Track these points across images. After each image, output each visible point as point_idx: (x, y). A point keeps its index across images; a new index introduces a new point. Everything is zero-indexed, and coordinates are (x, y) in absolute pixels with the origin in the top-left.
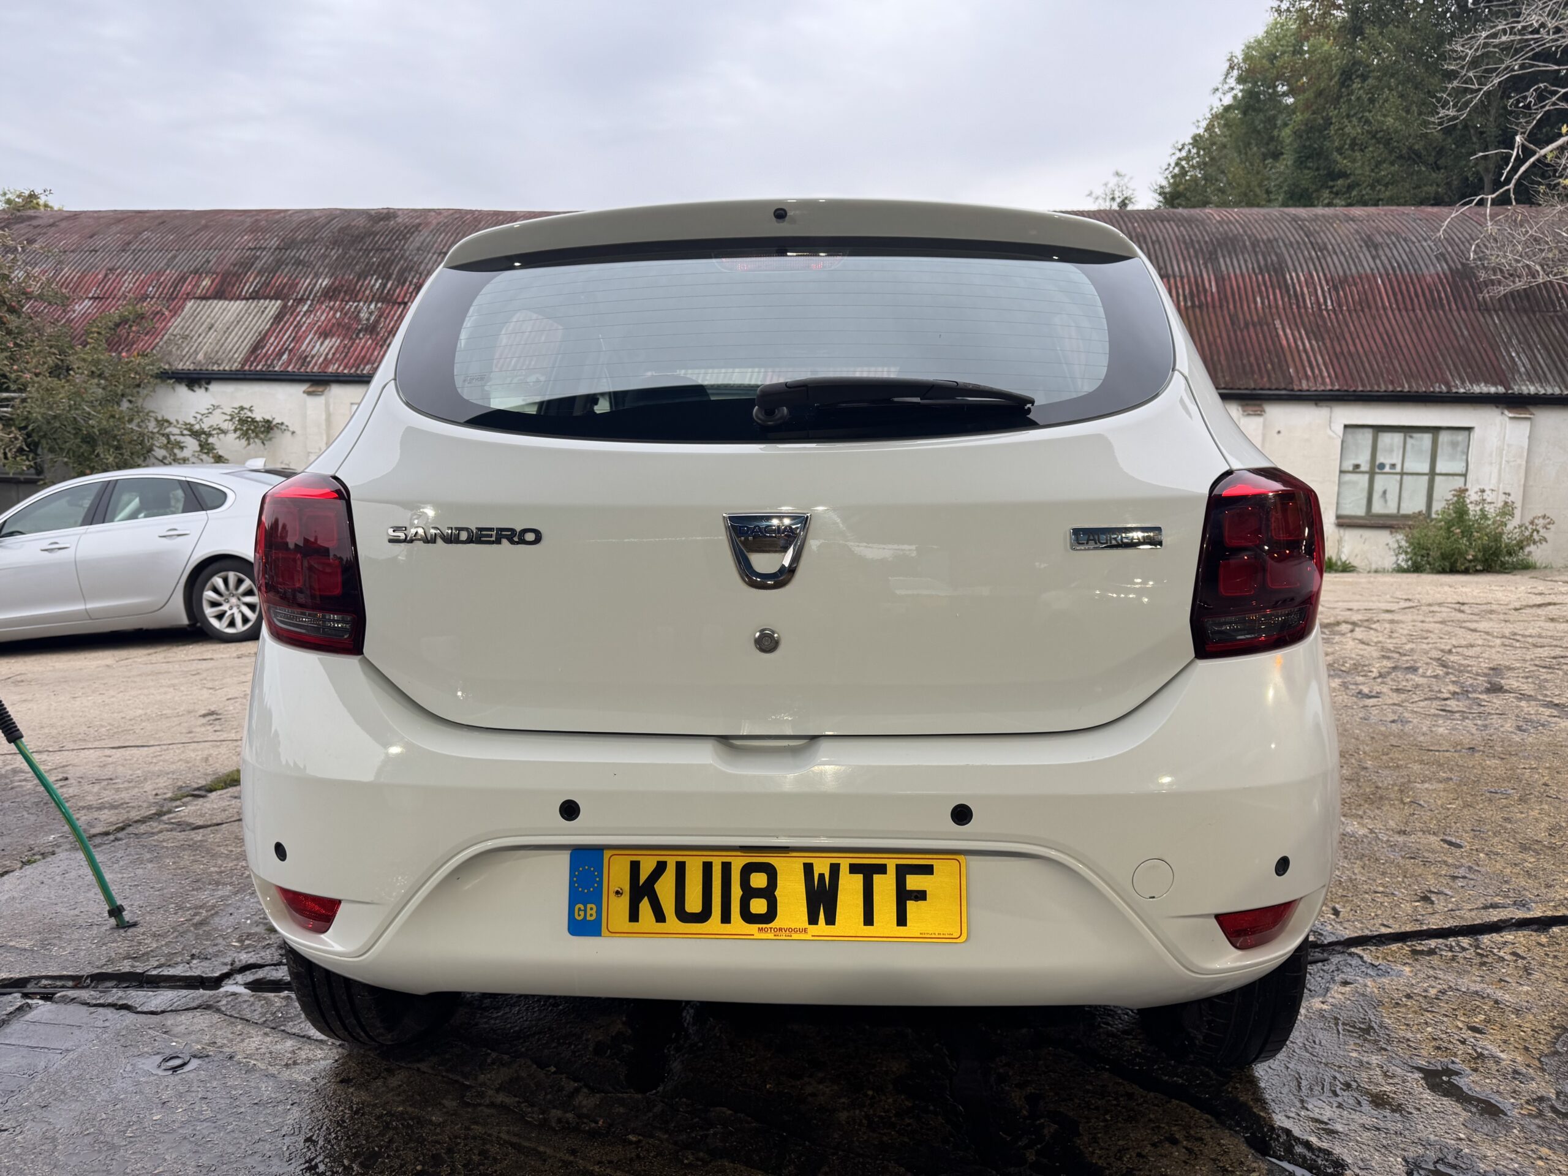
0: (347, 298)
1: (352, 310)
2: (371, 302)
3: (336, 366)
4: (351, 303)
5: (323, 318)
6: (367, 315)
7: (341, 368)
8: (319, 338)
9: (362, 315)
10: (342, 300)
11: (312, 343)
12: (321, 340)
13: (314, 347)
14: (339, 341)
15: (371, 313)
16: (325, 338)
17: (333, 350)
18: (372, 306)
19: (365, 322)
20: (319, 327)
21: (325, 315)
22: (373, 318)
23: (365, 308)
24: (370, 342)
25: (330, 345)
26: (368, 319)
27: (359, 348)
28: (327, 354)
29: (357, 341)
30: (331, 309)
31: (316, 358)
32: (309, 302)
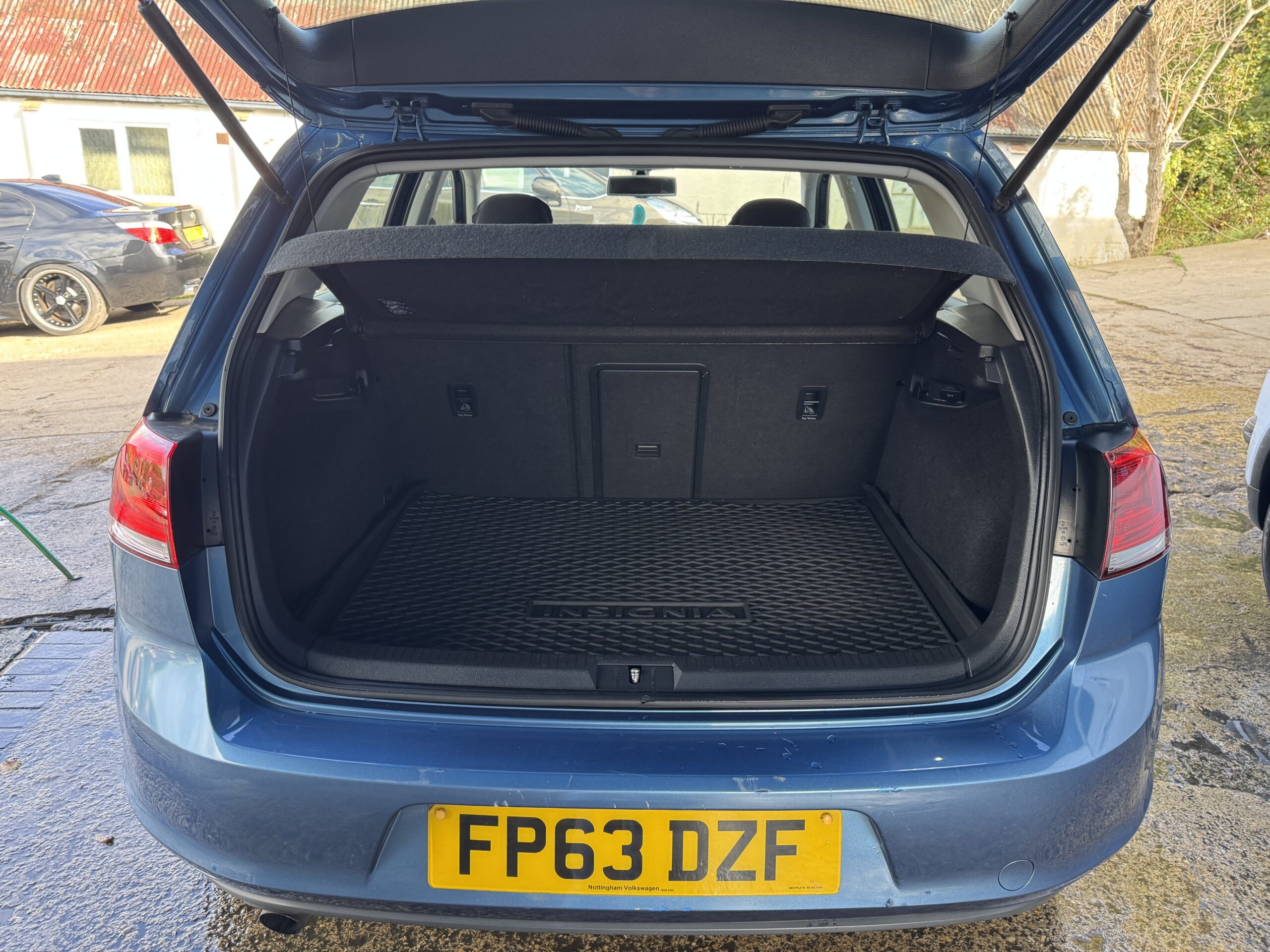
0: (48, 14)
1: (55, 26)
2: (73, 19)
3: (49, 83)
4: (52, 19)
5: (27, 34)
6: (71, 33)
7: (54, 85)
8: (26, 54)
9: (65, 32)
10: (43, 16)
11: (20, 60)
12: (29, 56)
13: (23, 63)
14: (47, 58)
15: (75, 31)
16: (33, 54)
17: (43, 67)
18: (75, 23)
19: (69, 39)
20: (25, 43)
21: (28, 31)
22: (76, 36)
23: (68, 26)
24: (78, 60)
25: (40, 61)
26: (73, 37)
27: (69, 65)
28: (38, 71)
29: (66, 59)
30: (33, 25)
31: (27, 74)
32: (9, 17)
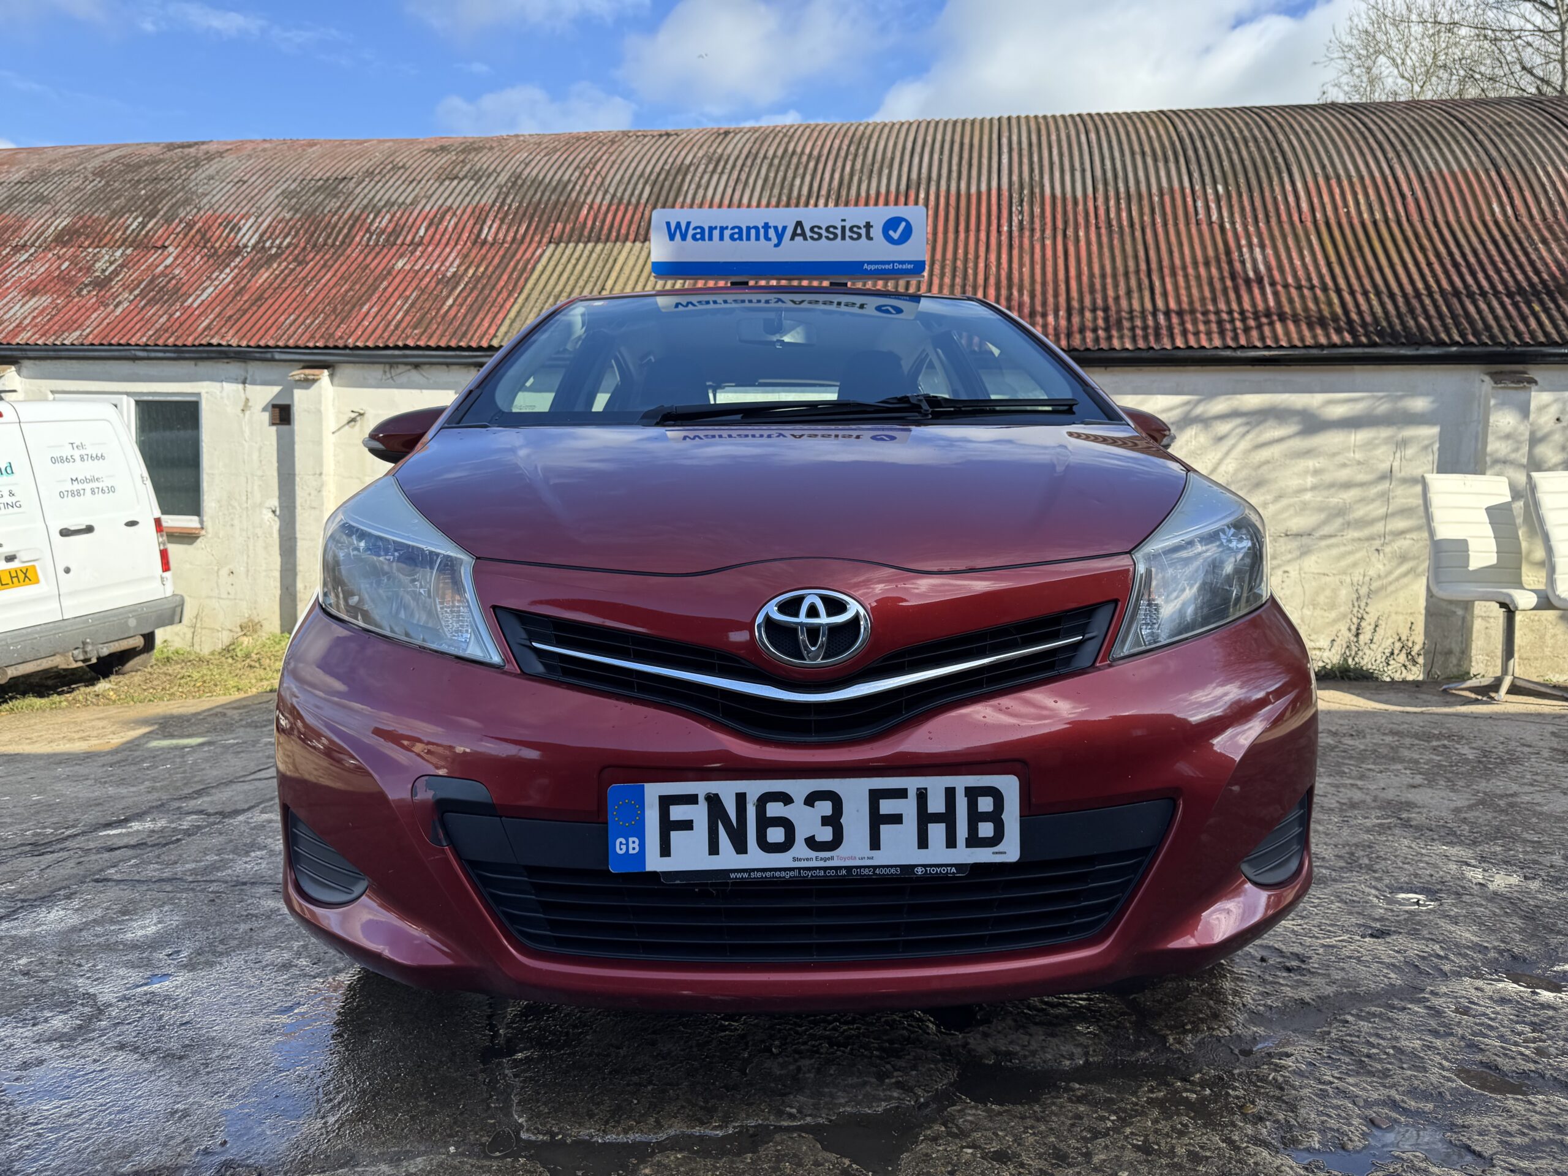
0: (87, 243)
1: (88, 259)
2: (119, 247)
4: (90, 250)
5: (43, 269)
6: (105, 265)
7: (36, 337)
8: (24, 297)
9: (98, 265)
10: (80, 247)
13: (11, 308)
14: (49, 300)
15: (112, 263)
16: (34, 296)
18: (118, 254)
19: (97, 274)
20: (32, 281)
21: (47, 265)
22: (111, 269)
23: (106, 256)
25: (37, 305)
28: (25, 319)
30: (59, 258)
31: (6, 324)
32: (32, 250)
